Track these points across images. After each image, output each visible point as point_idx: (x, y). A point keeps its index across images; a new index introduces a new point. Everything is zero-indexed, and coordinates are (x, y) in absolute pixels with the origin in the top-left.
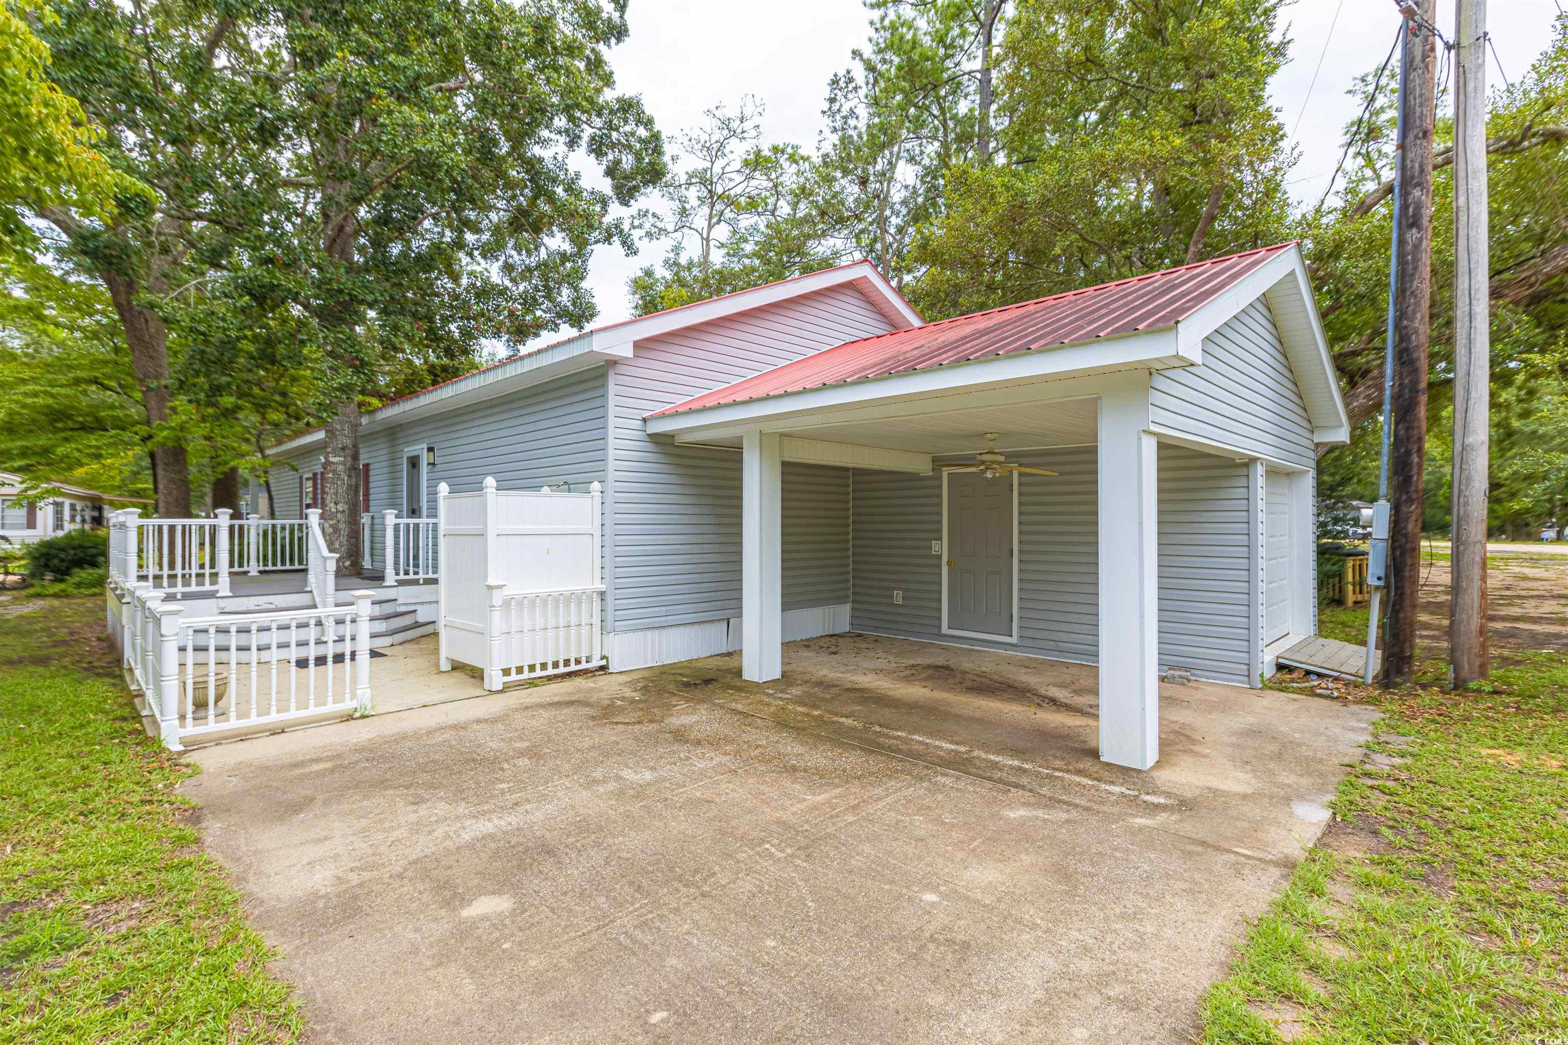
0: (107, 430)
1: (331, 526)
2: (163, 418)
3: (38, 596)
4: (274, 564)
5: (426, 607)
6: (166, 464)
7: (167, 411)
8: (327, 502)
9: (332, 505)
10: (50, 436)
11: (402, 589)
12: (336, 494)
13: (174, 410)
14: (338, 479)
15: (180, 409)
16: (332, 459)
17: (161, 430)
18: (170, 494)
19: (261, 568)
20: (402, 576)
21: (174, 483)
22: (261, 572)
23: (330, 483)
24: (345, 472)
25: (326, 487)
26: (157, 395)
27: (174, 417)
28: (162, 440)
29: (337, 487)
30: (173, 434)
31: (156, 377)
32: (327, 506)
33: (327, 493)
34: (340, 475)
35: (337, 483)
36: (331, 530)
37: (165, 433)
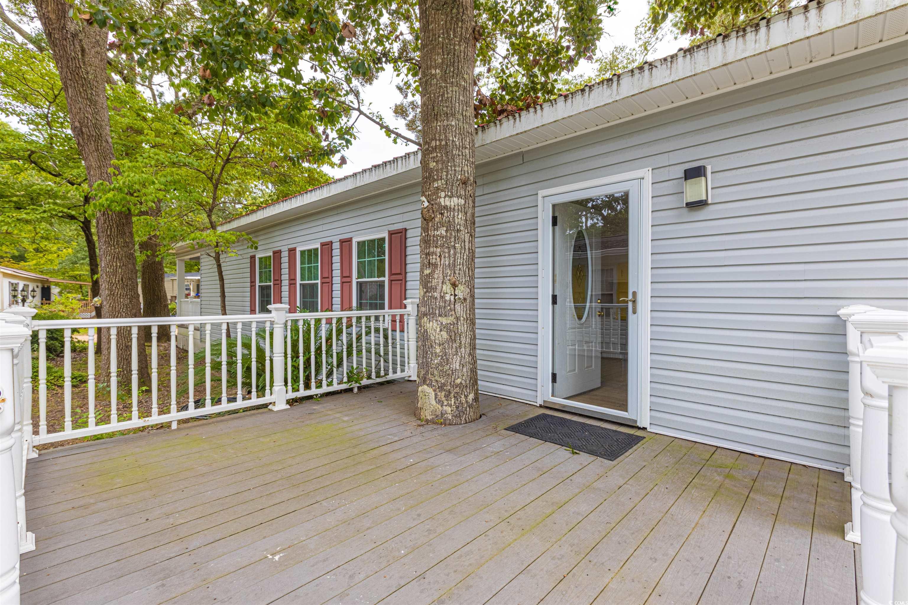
0: (41, 206)
2: (106, 178)
6: (109, 236)
7: (111, 170)
13: (118, 169)
16: (444, 201)
17: (105, 192)
19: (292, 395)
21: (120, 259)
22: (291, 402)
23: (442, 246)
24: (466, 227)
25: (433, 253)
26: (97, 150)
27: (119, 177)
28: (106, 204)
29: (455, 254)
30: (119, 196)
31: (95, 126)
32: (434, 289)
33: (435, 266)
34: (458, 231)
35: (455, 248)
36: (445, 334)
37: (110, 195)
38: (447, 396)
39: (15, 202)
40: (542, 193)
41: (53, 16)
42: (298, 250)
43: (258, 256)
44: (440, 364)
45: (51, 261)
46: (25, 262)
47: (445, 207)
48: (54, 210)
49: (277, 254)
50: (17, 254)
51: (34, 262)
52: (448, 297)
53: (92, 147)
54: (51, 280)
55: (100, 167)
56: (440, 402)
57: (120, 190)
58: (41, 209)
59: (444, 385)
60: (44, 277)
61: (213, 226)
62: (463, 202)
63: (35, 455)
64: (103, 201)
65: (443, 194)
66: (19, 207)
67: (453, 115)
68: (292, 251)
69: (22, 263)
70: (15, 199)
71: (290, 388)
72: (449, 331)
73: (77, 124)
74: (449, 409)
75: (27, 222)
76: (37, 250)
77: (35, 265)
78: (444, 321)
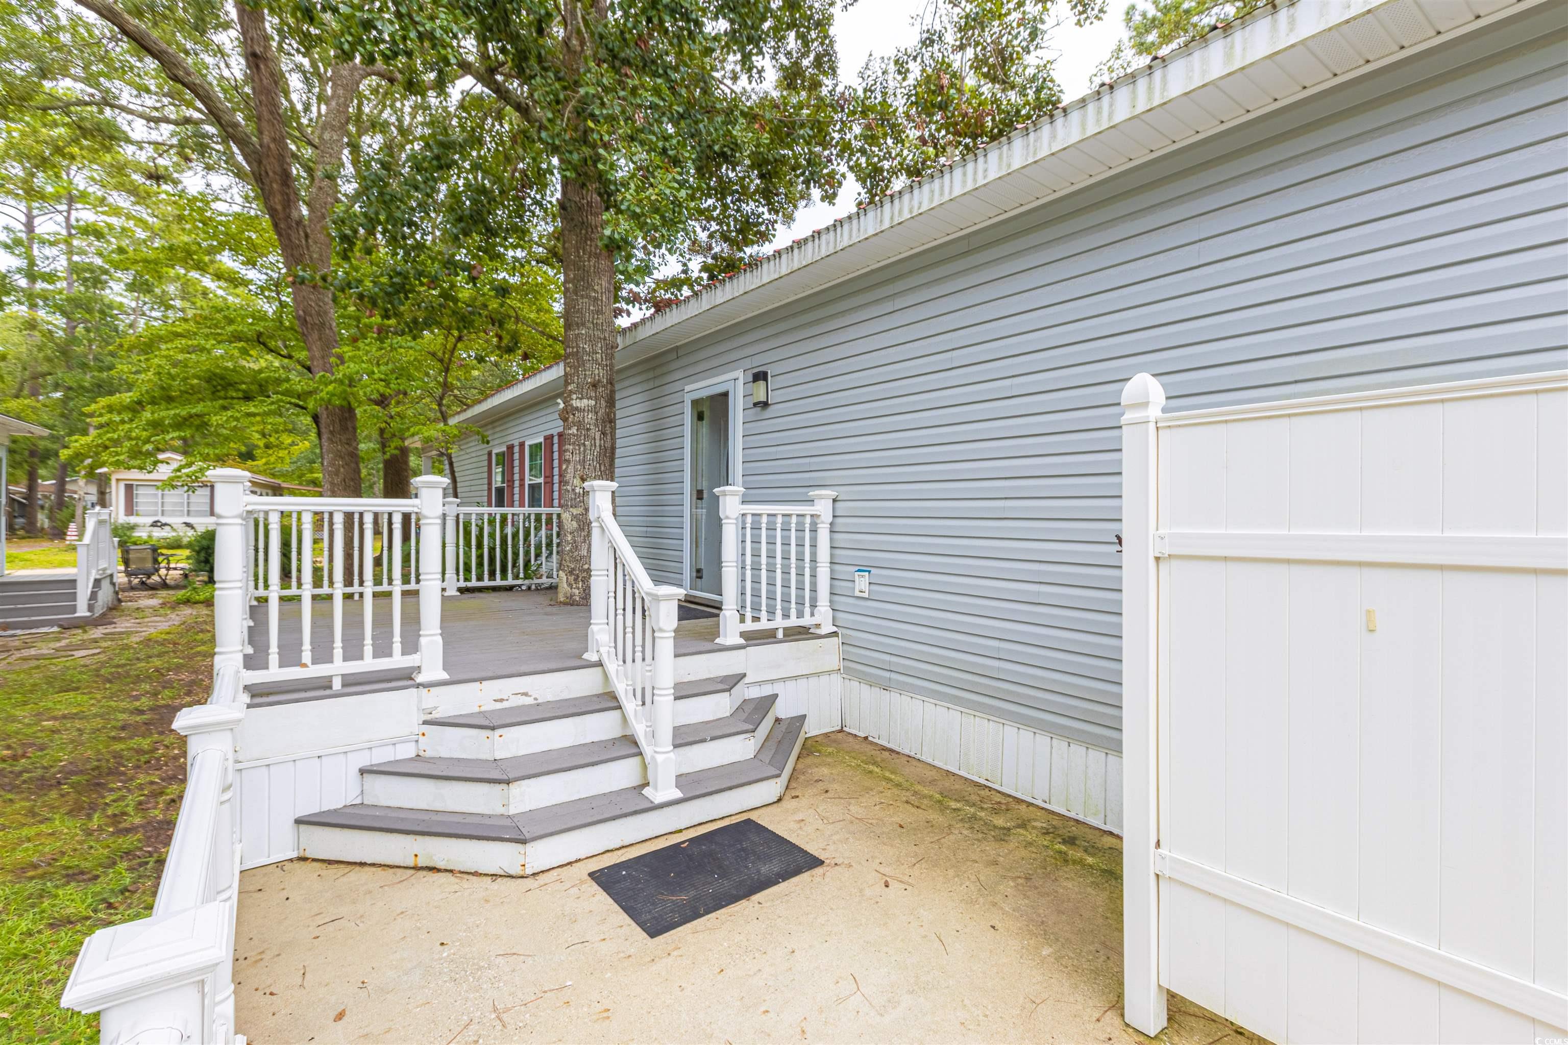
0: (269, 397)
1: (574, 517)
2: (329, 369)
3: (187, 602)
4: (480, 578)
5: (791, 684)
6: (331, 432)
7: (333, 360)
8: (569, 476)
9: (577, 481)
10: (209, 403)
11: (755, 652)
12: (583, 462)
13: (341, 358)
14: (587, 437)
15: (346, 356)
16: (576, 403)
17: (326, 385)
18: (337, 473)
19: (462, 584)
20: (749, 626)
21: (342, 458)
22: (461, 590)
23: (574, 444)
24: (596, 425)
25: (568, 450)
26: (320, 339)
27: (341, 368)
28: (326, 397)
29: (585, 451)
30: (340, 389)
31: (319, 314)
32: (567, 483)
33: (568, 461)
34: (588, 430)
35: (584, 445)
36: (575, 524)
37: (330, 388)
38: (576, 580)
39: (244, 391)
40: (688, 388)
41: (279, 207)
42: (527, 444)
43: (495, 451)
44: (571, 551)
45: (282, 459)
46: (253, 460)
47: (577, 409)
48: (282, 401)
49: (511, 448)
50: (243, 449)
51: (264, 460)
52: (577, 490)
53: (315, 335)
54: (284, 485)
55: (323, 357)
56: (570, 585)
57: (341, 382)
58: (269, 401)
59: (573, 569)
60: (276, 481)
61: (445, 418)
62: (593, 403)
63: (255, 603)
64: (323, 394)
65: (574, 396)
66: (248, 398)
67: (583, 324)
68: (522, 445)
69: (250, 463)
70: (244, 386)
71: (461, 577)
72: (579, 521)
73: (301, 313)
74: (577, 592)
75: (254, 415)
76: (267, 446)
77: (265, 464)
78: (575, 511)
